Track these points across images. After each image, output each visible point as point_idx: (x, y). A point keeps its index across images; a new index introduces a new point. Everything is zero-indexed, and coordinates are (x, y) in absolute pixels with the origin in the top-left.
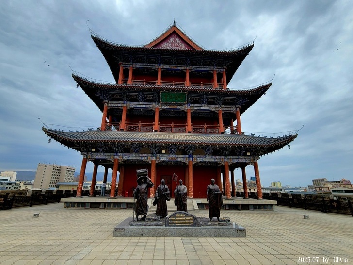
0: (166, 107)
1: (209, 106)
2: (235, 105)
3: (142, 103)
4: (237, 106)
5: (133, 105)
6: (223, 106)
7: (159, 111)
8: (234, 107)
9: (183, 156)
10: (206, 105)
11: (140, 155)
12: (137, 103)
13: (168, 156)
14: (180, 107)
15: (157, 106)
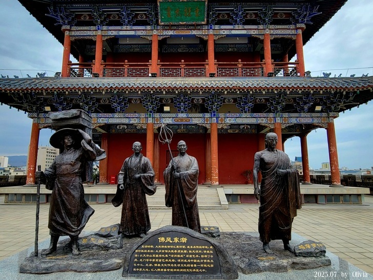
0: (171, 33)
1: (246, 27)
2: (295, 24)
3: (129, 27)
4: (298, 25)
5: (113, 32)
6: (272, 27)
7: (159, 41)
8: (292, 27)
9: (201, 115)
10: (241, 27)
11: (127, 115)
12: (119, 28)
13: (174, 115)
14: (194, 32)
15: (155, 32)
